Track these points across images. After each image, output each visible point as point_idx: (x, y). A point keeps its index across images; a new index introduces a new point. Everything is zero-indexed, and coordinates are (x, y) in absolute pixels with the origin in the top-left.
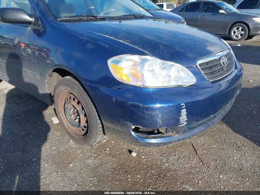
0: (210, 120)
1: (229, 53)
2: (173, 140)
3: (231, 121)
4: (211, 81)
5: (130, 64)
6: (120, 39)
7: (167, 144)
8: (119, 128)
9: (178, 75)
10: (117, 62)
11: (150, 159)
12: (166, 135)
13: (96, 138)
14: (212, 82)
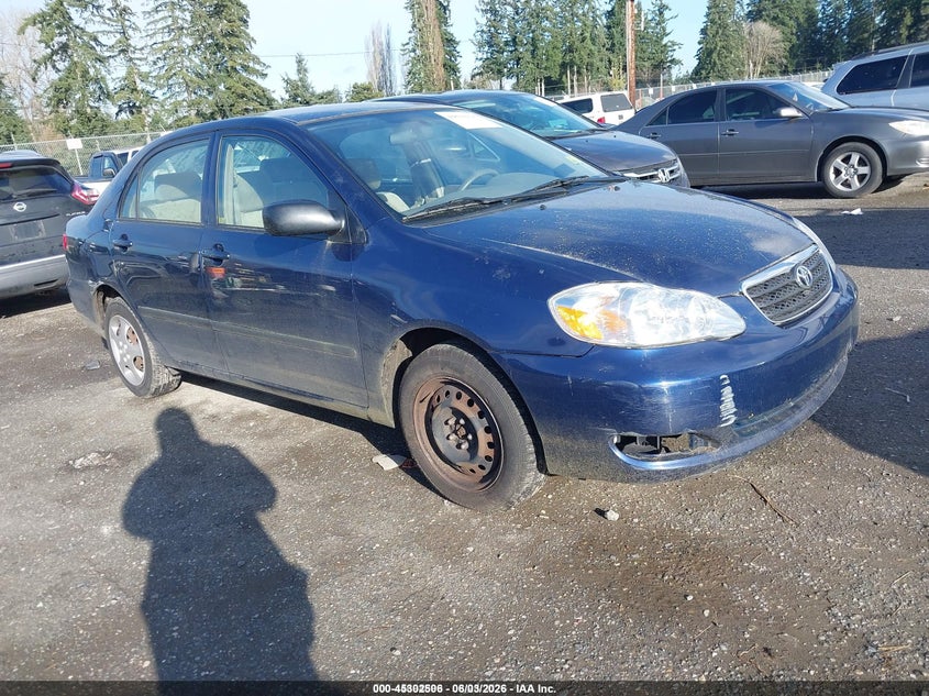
0: (786, 415)
1: (816, 255)
2: (710, 461)
3: (845, 424)
4: (779, 323)
5: (596, 301)
6: (563, 253)
7: (696, 472)
8: (583, 444)
9: (703, 316)
10: (571, 301)
11: (654, 522)
12: (692, 452)
13: (522, 479)
14: (781, 326)
